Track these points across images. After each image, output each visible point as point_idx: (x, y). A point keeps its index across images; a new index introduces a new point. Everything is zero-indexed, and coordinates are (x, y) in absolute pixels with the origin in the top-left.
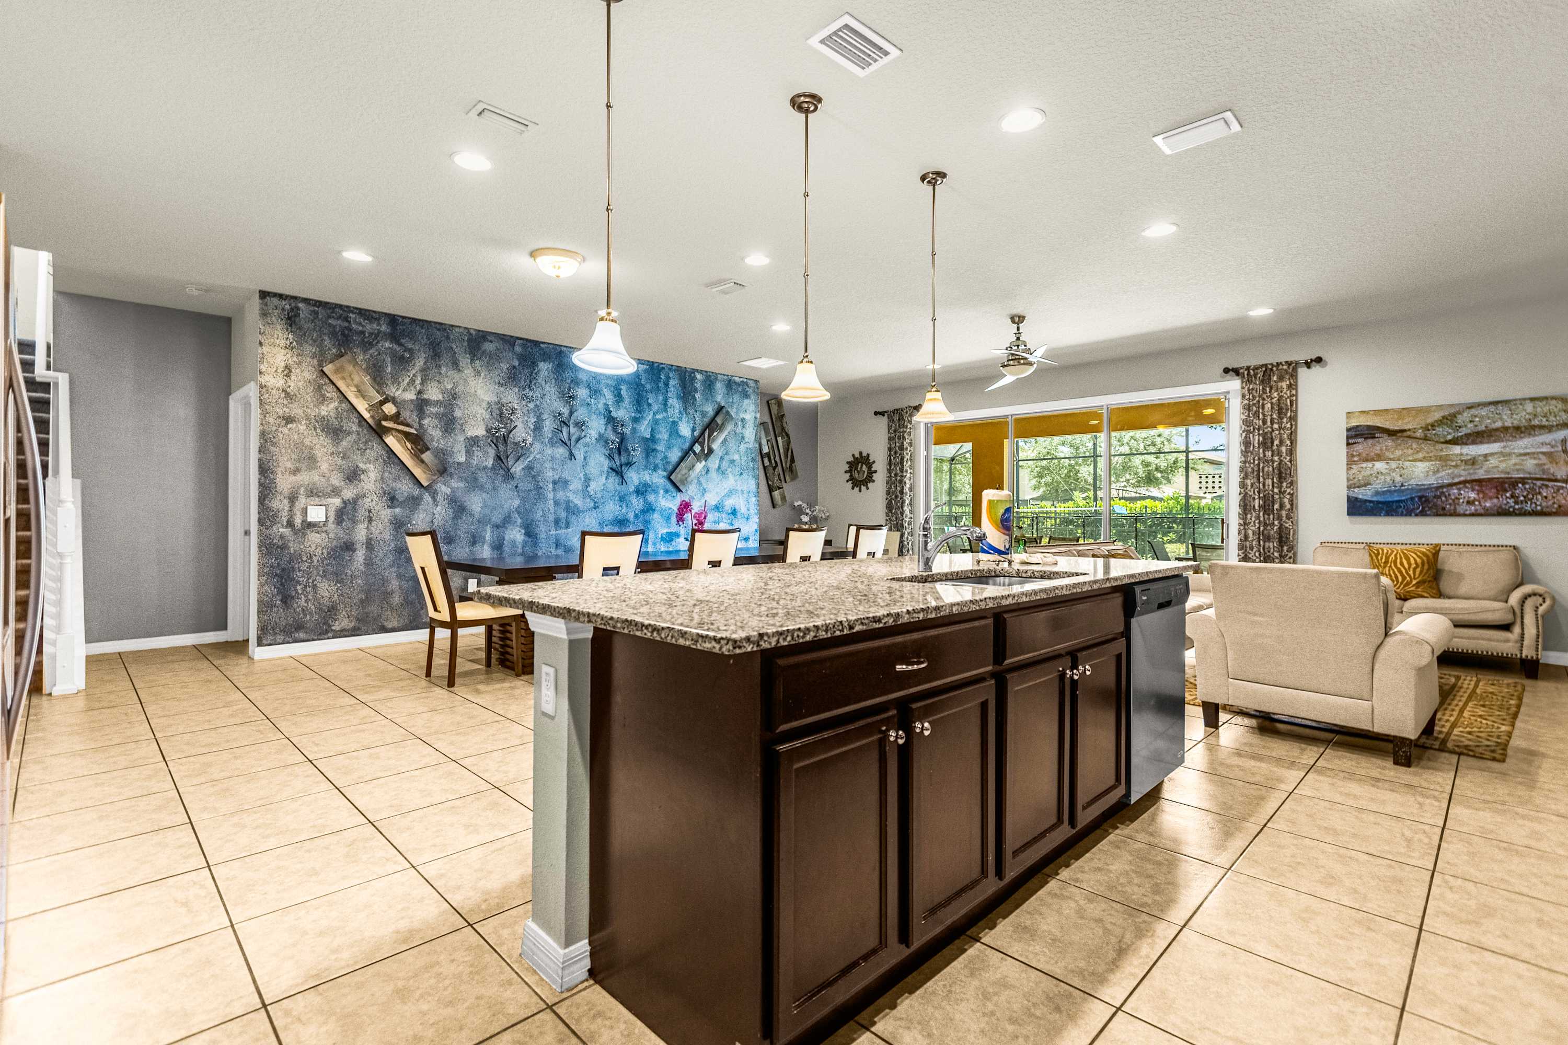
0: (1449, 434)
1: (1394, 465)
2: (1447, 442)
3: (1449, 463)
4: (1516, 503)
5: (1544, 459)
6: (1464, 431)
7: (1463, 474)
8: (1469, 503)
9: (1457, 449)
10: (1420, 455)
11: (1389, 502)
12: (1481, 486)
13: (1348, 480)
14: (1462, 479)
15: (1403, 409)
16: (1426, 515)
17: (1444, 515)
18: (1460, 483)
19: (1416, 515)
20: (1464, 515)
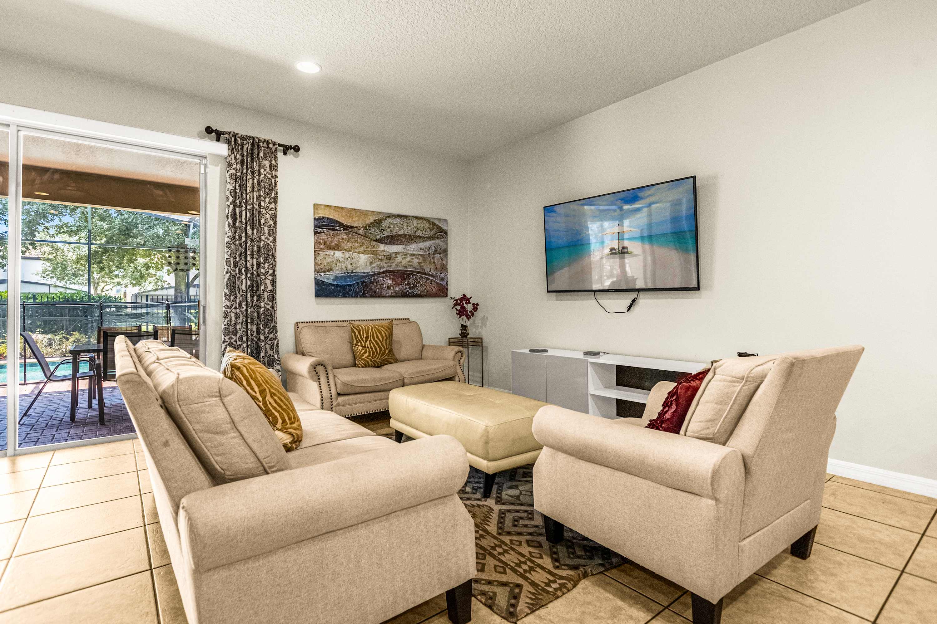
0: (378, 234)
1: (347, 254)
2: (377, 241)
3: (378, 256)
4: (409, 288)
5: (421, 260)
6: (386, 234)
7: (385, 266)
8: (389, 288)
9: (382, 247)
10: (362, 249)
11: (345, 286)
12: (394, 275)
13: (316, 264)
14: (385, 269)
15: (353, 209)
16: (366, 297)
17: (376, 297)
18: (383, 273)
19: (360, 297)
20: (385, 297)
